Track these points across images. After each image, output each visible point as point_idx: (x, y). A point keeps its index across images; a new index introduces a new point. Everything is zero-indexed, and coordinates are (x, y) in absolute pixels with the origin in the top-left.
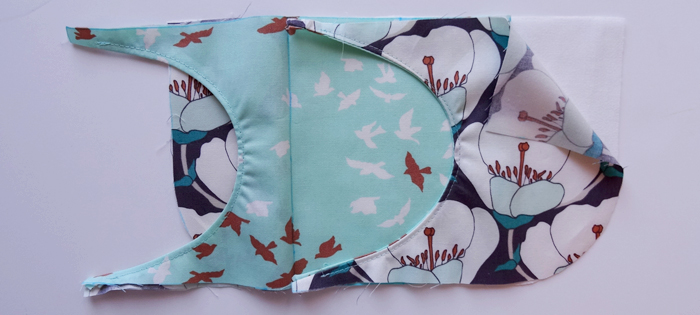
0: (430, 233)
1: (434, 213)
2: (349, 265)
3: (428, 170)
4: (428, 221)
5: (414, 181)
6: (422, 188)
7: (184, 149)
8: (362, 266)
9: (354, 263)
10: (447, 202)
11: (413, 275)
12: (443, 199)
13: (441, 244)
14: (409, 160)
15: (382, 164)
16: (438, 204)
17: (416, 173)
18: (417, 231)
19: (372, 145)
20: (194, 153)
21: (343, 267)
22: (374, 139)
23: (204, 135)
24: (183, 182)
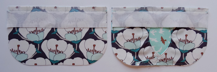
0: (166, 54)
1: (167, 50)
2: (148, 61)
3: (166, 40)
4: (165, 52)
5: (163, 42)
6: (164, 44)
7: (114, 34)
8: (151, 61)
9: (149, 61)
10: (170, 47)
11: (162, 63)
12: (169, 47)
13: (169, 56)
14: (162, 38)
15: (156, 39)
16: (168, 48)
17: (163, 41)
18: (163, 54)
19: (154, 35)
20: (116, 35)
21: (147, 61)
22: (154, 33)
23: (118, 32)
24: (113, 42)
